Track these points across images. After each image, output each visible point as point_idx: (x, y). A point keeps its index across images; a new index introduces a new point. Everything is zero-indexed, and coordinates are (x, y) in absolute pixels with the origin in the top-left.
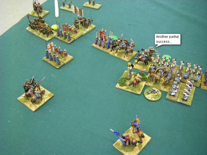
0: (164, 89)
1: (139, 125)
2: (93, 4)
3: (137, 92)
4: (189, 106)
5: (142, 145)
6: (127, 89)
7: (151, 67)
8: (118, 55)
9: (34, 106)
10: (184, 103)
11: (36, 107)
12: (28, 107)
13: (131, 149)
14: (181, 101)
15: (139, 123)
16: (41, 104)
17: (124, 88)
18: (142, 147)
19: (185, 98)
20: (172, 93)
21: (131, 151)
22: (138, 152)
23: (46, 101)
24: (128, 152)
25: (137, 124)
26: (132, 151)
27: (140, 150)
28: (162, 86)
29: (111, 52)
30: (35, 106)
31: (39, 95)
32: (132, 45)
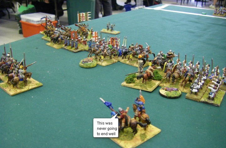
0: (183, 90)
1: (143, 105)
2: (111, 30)
3: (148, 88)
4: (218, 106)
5: (146, 136)
6: (135, 86)
7: (167, 64)
8: (130, 62)
9: (13, 90)
10: (210, 102)
11: (16, 92)
12: (7, 91)
13: (129, 137)
14: (207, 100)
15: (144, 103)
16: (23, 90)
17: (132, 85)
18: (146, 137)
19: (211, 94)
20: (194, 89)
21: (128, 140)
22: (139, 142)
23: (30, 88)
24: (124, 140)
25: (140, 103)
26: (130, 140)
27: (143, 142)
28: (180, 87)
29: (122, 60)
30: (15, 90)
31: (23, 75)
32: (146, 50)
